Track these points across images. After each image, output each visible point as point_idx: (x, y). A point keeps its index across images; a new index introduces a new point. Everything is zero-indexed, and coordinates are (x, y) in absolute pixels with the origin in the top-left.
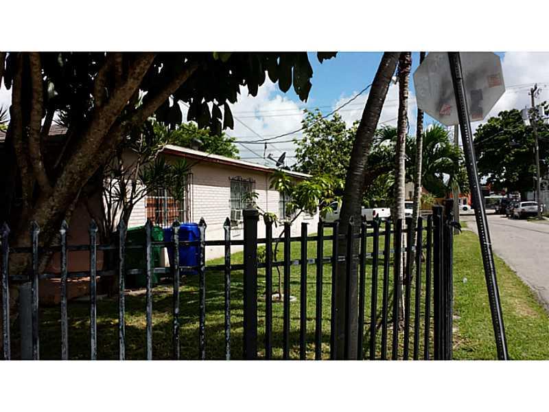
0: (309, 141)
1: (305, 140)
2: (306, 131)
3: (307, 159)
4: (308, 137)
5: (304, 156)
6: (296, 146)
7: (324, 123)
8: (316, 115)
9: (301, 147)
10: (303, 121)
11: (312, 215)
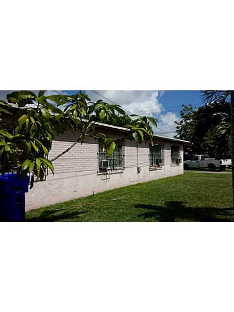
0: (184, 123)
1: (182, 122)
2: (183, 117)
3: (182, 132)
4: (183, 120)
5: (181, 131)
6: (177, 125)
7: (193, 112)
8: (189, 108)
9: (179, 126)
10: (181, 112)
11: (178, 164)
